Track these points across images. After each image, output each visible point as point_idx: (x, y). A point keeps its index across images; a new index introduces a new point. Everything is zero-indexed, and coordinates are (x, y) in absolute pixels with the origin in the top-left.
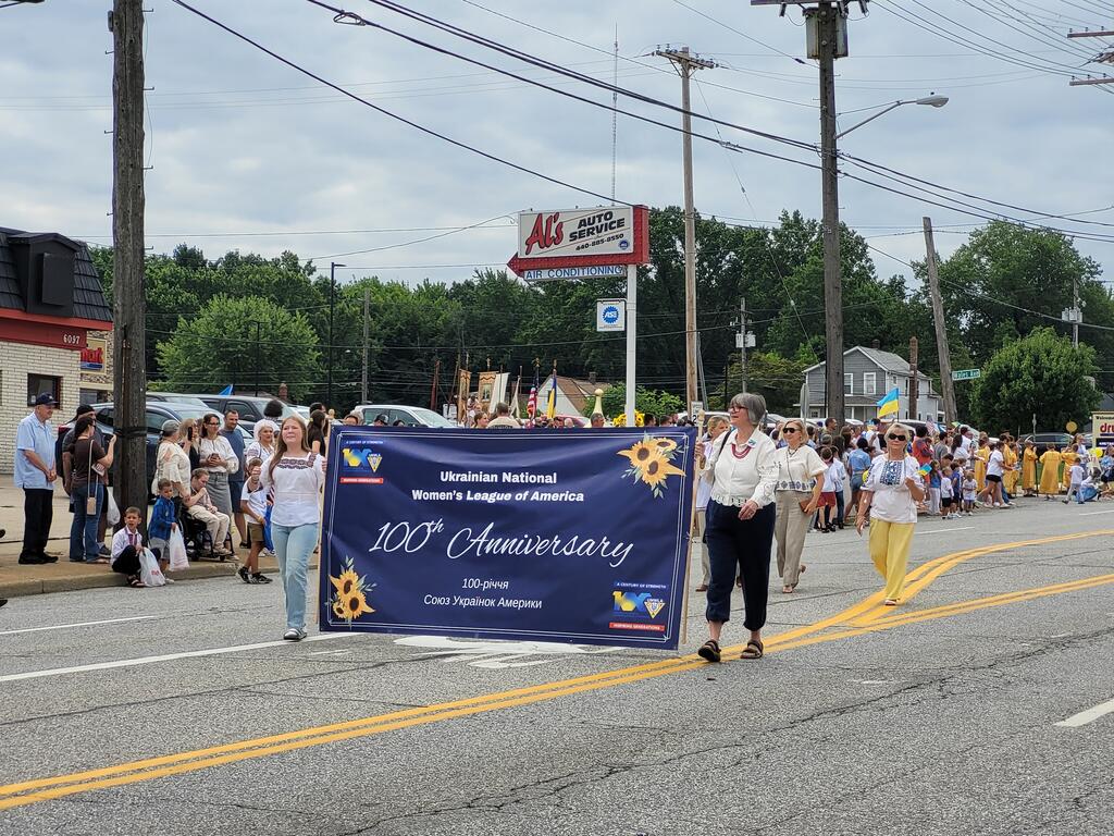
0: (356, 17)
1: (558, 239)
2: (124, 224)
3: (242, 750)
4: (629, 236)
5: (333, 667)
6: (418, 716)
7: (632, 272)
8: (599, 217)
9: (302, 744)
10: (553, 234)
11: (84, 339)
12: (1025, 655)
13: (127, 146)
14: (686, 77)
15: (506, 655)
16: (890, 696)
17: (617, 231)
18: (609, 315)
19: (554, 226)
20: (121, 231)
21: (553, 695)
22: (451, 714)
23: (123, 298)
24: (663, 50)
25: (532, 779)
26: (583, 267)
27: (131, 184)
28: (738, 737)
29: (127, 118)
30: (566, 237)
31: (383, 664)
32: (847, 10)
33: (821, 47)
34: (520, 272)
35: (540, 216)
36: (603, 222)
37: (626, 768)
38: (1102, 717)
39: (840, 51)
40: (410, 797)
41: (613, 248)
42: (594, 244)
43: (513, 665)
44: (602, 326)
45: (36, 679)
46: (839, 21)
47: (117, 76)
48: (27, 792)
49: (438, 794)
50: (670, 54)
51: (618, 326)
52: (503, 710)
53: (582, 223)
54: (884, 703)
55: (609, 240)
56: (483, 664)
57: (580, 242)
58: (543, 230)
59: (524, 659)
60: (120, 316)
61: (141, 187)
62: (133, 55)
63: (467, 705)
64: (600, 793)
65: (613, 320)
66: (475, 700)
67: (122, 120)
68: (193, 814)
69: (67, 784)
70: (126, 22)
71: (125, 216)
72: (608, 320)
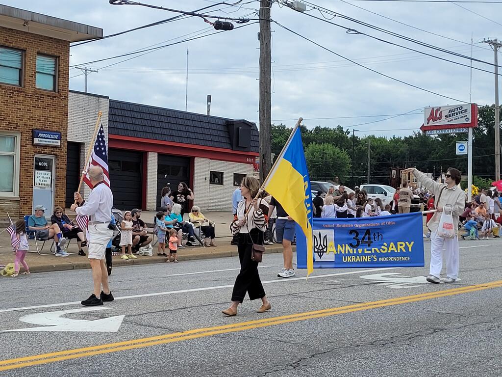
0: (355, 31)
1: (440, 118)
2: (264, 114)
3: (287, 319)
4: (469, 116)
5: (332, 287)
6: (361, 307)
7: (470, 131)
8: (457, 108)
9: (310, 317)
10: (438, 116)
11: (254, 160)
13: (265, 84)
14: (496, 51)
15: (403, 283)
17: (465, 114)
18: (461, 148)
19: (439, 113)
20: (262, 118)
21: (418, 299)
22: (374, 306)
23: (263, 143)
24: (486, 40)
25: (400, 333)
26: (450, 129)
27: (266, 99)
28: (492, 319)
29: (264, 73)
30: (444, 117)
31: (352, 286)
34: (425, 131)
35: (433, 108)
36: (459, 110)
37: (441, 330)
40: (348, 339)
41: (462, 121)
42: (455, 119)
43: (405, 287)
44: (458, 152)
45: (217, 289)
47: (261, 57)
48: (200, 333)
49: (360, 339)
50: (489, 42)
51: (465, 152)
52: (396, 305)
53: (450, 111)
55: (461, 117)
56: (392, 287)
57: (449, 119)
58: (434, 114)
59: (410, 285)
60: (261, 150)
61: (270, 100)
62: (267, 49)
63: (381, 303)
64: (427, 340)
65: (463, 150)
66: (385, 301)
67: (263, 75)
68: (261, 344)
69: (216, 330)
70: (265, 36)
71: (264, 111)
72: (460, 150)
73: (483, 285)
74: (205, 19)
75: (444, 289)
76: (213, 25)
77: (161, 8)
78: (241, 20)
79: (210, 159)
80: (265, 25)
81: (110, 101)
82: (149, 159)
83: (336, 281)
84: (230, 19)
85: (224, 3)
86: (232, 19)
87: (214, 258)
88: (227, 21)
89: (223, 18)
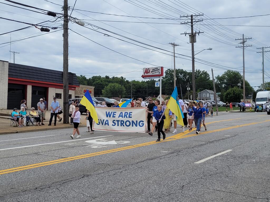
1: (149, 72)
4: (160, 72)
7: (161, 77)
10: (148, 71)
11: (75, 89)
12: (202, 145)
13: (65, 56)
14: (174, 47)
15: (101, 145)
16: (165, 156)
17: (158, 71)
20: (64, 70)
21: (97, 155)
22: (69, 160)
24: (170, 43)
26: (153, 77)
27: (66, 62)
28: (122, 167)
29: (65, 51)
30: (150, 72)
32: (196, 35)
33: (192, 41)
34: (143, 78)
35: (146, 69)
36: (156, 69)
37: (88, 176)
38: (206, 161)
39: (195, 42)
41: (158, 74)
42: (155, 73)
44: (156, 86)
46: (195, 37)
47: (64, 44)
50: (171, 44)
51: (159, 86)
52: (82, 159)
53: (153, 70)
54: (162, 157)
57: (153, 73)
58: (147, 71)
60: (64, 84)
61: (68, 62)
62: (66, 41)
63: (75, 158)
66: (80, 156)
70: (66, 35)
71: (65, 67)
72: (157, 85)
73: (137, 145)
74: (35, 26)
75: (117, 148)
76: (40, 29)
77: (13, 20)
78: (53, 28)
79: (56, 88)
80: (66, 31)
81: (9, 63)
82: (28, 88)
83: (70, 144)
84: (48, 27)
85: (49, 21)
86: (49, 27)
87: (43, 130)
88: (47, 28)
89: (45, 27)
